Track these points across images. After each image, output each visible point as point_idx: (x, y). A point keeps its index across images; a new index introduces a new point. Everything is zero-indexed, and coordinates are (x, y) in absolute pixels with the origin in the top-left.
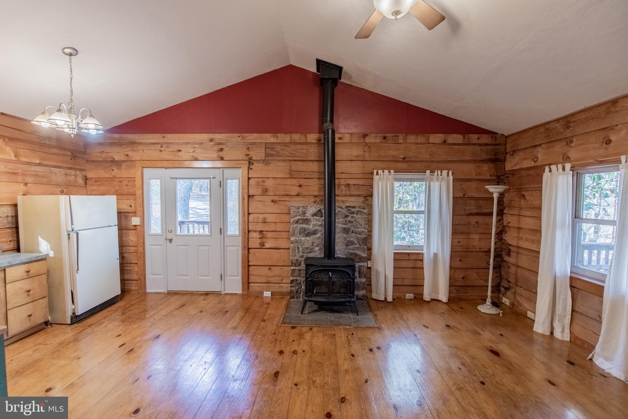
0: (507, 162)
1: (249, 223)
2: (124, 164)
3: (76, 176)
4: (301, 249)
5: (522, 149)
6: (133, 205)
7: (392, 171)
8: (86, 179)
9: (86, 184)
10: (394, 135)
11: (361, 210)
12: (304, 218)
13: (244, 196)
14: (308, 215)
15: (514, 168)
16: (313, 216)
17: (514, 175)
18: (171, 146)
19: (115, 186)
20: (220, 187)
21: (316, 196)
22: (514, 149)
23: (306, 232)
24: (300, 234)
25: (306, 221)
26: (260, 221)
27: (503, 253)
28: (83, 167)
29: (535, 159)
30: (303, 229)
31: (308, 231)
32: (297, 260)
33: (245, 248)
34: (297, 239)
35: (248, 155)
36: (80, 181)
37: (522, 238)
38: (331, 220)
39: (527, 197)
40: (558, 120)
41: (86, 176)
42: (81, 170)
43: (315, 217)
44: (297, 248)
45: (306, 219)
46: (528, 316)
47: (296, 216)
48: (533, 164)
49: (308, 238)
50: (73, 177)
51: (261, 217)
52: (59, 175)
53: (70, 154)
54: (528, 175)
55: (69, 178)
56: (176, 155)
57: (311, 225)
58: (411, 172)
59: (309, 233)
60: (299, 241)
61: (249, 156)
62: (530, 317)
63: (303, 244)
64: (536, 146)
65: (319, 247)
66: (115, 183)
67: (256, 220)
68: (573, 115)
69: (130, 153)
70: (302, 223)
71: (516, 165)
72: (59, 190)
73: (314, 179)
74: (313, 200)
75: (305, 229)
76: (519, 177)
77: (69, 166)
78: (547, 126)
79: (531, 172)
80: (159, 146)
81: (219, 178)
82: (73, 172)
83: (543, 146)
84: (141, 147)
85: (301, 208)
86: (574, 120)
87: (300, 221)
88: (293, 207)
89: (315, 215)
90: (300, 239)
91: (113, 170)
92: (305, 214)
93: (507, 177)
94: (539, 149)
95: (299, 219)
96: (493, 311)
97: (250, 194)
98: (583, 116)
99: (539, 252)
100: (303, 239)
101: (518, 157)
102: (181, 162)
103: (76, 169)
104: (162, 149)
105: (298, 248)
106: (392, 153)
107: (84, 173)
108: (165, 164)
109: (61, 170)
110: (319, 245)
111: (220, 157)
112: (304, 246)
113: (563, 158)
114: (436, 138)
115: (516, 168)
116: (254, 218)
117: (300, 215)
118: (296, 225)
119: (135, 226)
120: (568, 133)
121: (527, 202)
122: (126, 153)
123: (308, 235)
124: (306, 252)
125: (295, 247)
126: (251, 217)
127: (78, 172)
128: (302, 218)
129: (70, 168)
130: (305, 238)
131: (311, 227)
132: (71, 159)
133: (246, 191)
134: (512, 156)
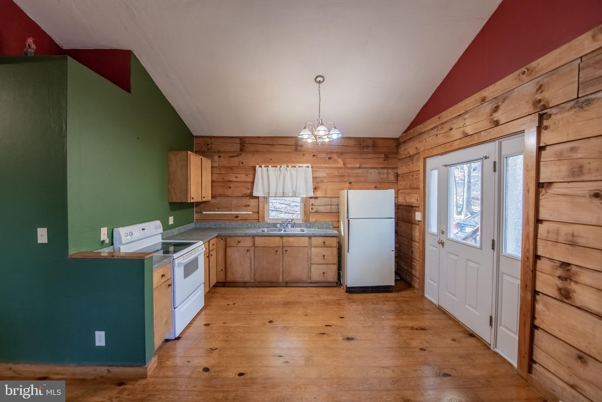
1: (539, 240)
2: (415, 157)
3: (388, 174)
6: (419, 199)
8: (397, 176)
9: (397, 180)
13: (529, 184)
18: (445, 126)
19: (410, 180)
20: (495, 171)
26: (562, 239)
28: (396, 166)
33: (526, 286)
35: (540, 101)
36: (392, 178)
41: (398, 173)
42: (394, 168)
50: (385, 175)
51: (565, 230)
52: (373, 175)
53: (383, 156)
55: (382, 176)
56: (448, 136)
61: (542, 103)
66: (410, 178)
67: (552, 236)
69: (418, 145)
72: (374, 186)
77: (383, 166)
80: (436, 129)
81: (494, 157)
82: (385, 171)
84: (424, 136)
91: (409, 165)
97: (541, 181)
102: (451, 143)
103: (388, 168)
104: (438, 132)
107: (396, 171)
108: (440, 150)
109: (376, 170)
111: (495, 122)
116: (548, 232)
119: (419, 221)
122: (416, 146)
126: (542, 228)
127: (390, 171)
129: (384, 168)
132: (384, 160)
133: (533, 174)
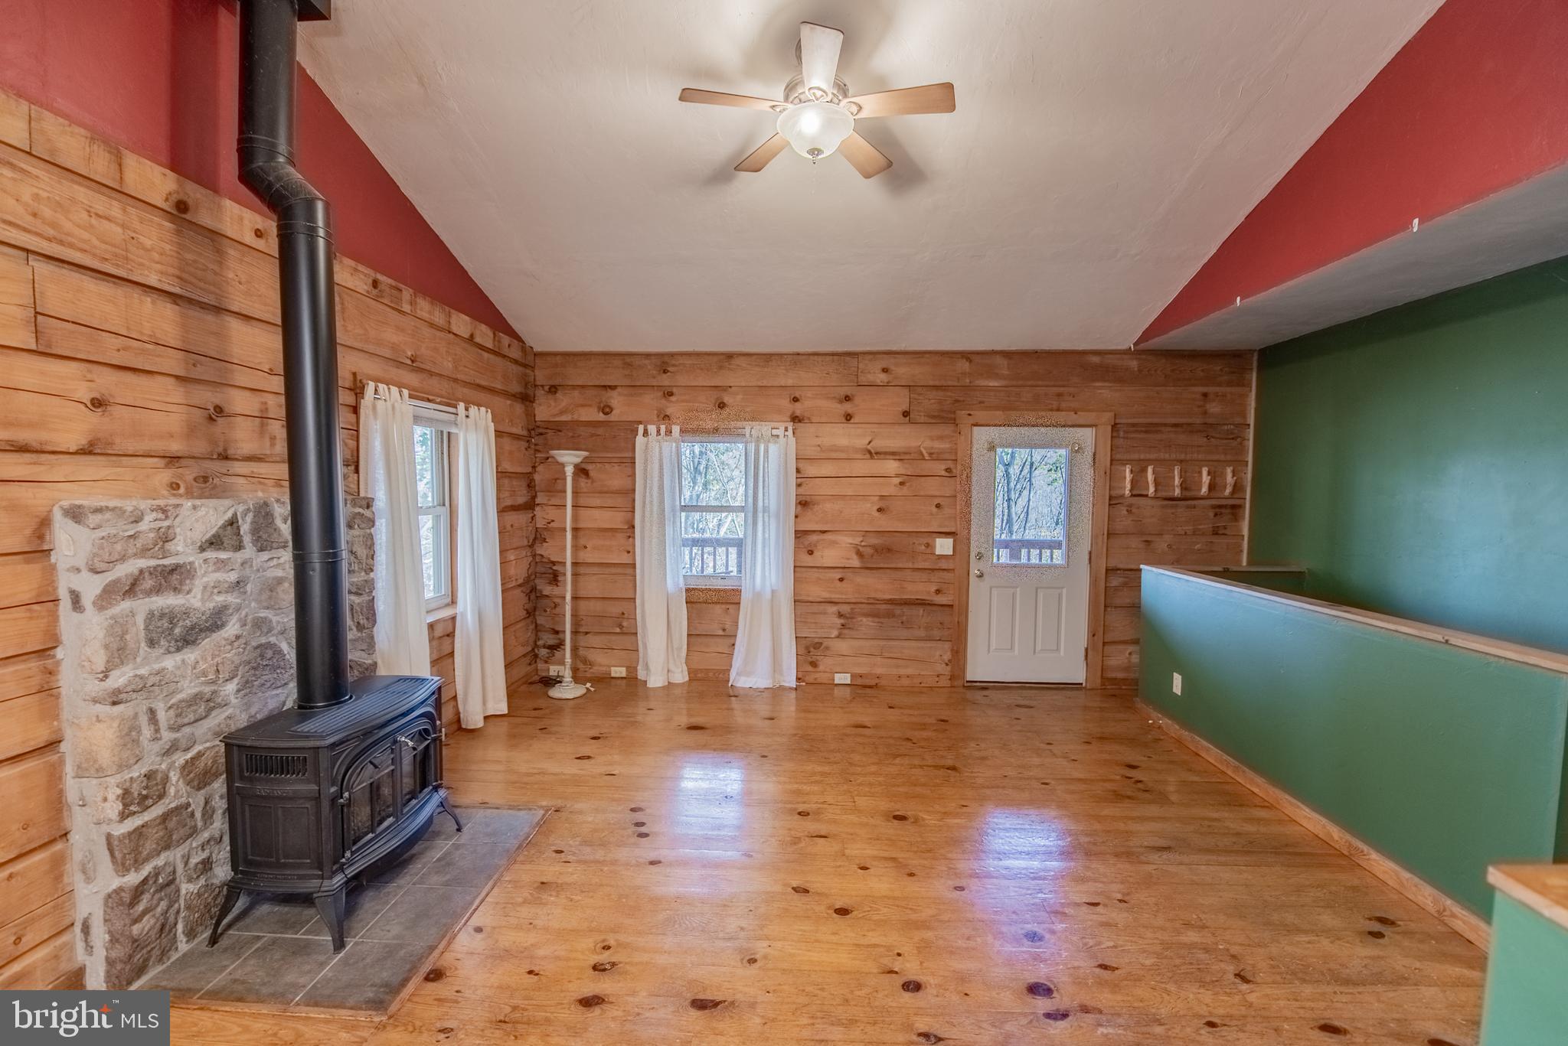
0: (540, 405)
4: (162, 715)
5: (574, 387)
7: (406, 392)
10: (393, 283)
11: (361, 510)
12: (166, 562)
14: (182, 550)
15: (557, 419)
16: (202, 549)
17: (560, 431)
21: (173, 460)
22: (556, 382)
23: (177, 631)
24: (152, 643)
25: (172, 577)
27: (537, 581)
29: (606, 410)
30: (162, 616)
31: (188, 623)
32: (149, 776)
34: (143, 671)
37: (585, 547)
38: (335, 555)
39: (592, 474)
40: (648, 355)
43: (211, 554)
44: (144, 720)
45: (174, 569)
46: (613, 675)
47: (123, 559)
48: (601, 417)
49: (190, 655)
54: (592, 435)
57: (197, 591)
58: (429, 400)
59: (192, 628)
60: (152, 680)
62: (617, 675)
63: (173, 686)
64: (604, 386)
65: (236, 681)
68: (672, 355)
70: (157, 590)
71: (562, 413)
73: (160, 378)
74: (165, 476)
75: (170, 617)
76: (573, 437)
78: (628, 360)
79: (600, 431)
83: (619, 389)
85: (149, 517)
86: (674, 362)
87: (148, 583)
88: (108, 515)
89: (214, 543)
90: (157, 667)
92: (168, 546)
93: (541, 434)
94: (614, 393)
95: (141, 571)
96: (578, 691)
98: (688, 362)
99: (634, 566)
100: (170, 663)
101: (563, 400)
105: (152, 712)
106: (391, 336)
110: (237, 668)
112: (180, 696)
113: (658, 416)
114: (462, 324)
115: (564, 418)
117: (144, 552)
118: (126, 605)
120: (665, 380)
121: (592, 482)
123: (187, 640)
124: (191, 717)
125: (136, 716)
128: (153, 563)
130: (178, 657)
131: (195, 600)
134: (550, 396)
